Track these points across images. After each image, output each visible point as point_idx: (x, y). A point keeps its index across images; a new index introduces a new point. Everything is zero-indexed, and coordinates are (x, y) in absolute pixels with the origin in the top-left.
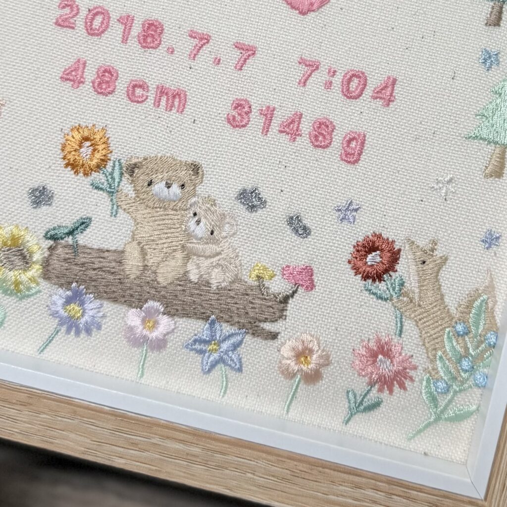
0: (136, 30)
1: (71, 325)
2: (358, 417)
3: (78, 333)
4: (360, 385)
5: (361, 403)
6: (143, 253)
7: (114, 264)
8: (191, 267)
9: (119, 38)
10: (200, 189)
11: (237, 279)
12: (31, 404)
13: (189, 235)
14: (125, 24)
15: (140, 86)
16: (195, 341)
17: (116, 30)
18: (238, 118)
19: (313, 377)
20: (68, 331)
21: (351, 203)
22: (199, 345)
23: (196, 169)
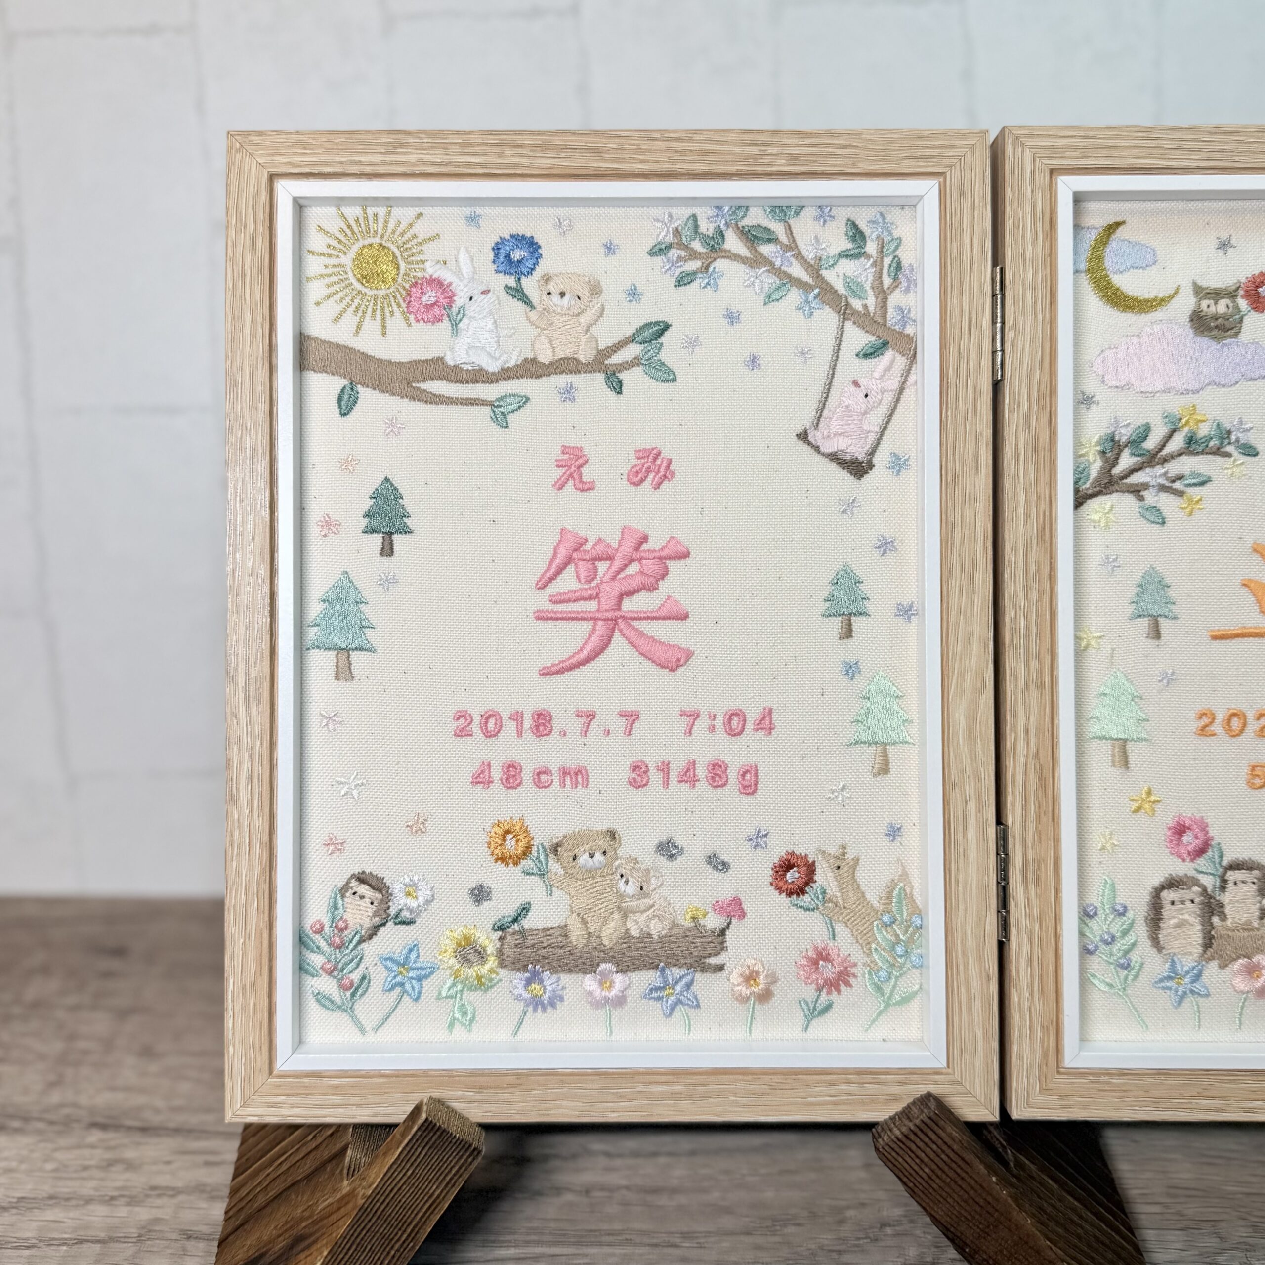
0: (528, 723)
1: (537, 1003)
2: (814, 1023)
3: (544, 1009)
4: (810, 992)
5: (815, 1009)
6: (584, 922)
7: (560, 939)
8: (629, 924)
9: (514, 734)
10: (620, 852)
11: (674, 925)
12: (520, 1084)
13: (621, 896)
14: (517, 720)
15: (544, 773)
16: (651, 990)
17: (510, 727)
18: (639, 779)
19: (765, 996)
20: (535, 1010)
21: (759, 831)
22: (654, 992)
23: (612, 835)
